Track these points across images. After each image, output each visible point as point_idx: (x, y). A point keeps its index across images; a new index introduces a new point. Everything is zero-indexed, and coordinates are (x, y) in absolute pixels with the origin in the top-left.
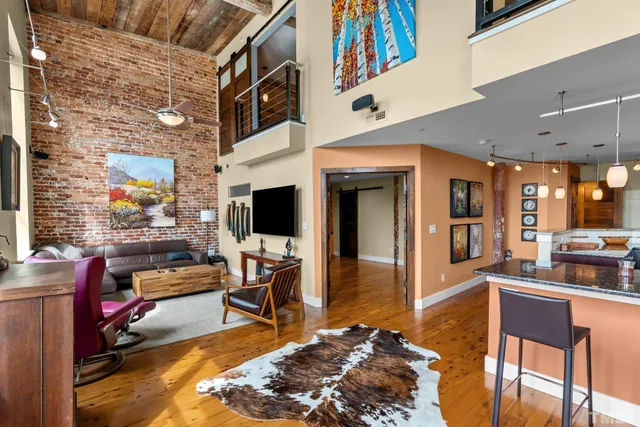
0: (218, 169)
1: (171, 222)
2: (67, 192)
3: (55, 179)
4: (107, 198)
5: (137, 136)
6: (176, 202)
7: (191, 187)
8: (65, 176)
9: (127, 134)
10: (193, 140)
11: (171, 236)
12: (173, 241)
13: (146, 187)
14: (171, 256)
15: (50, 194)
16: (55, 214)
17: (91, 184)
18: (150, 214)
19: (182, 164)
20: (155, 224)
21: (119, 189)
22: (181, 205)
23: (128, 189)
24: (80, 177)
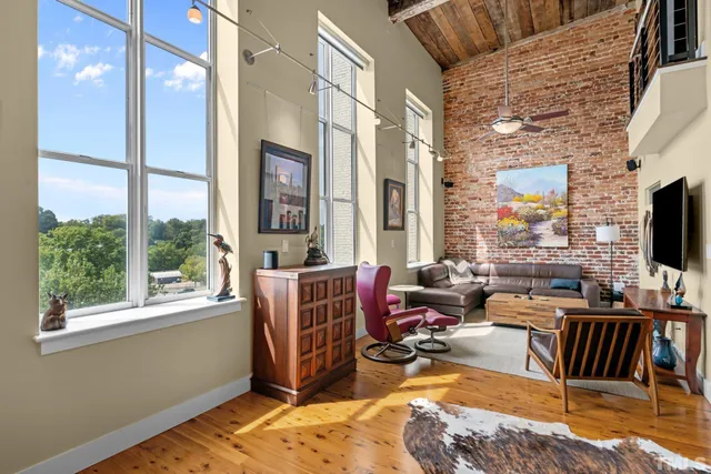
0: (632, 165)
1: (564, 242)
2: (466, 213)
3: (457, 203)
4: (495, 217)
5: (526, 147)
6: (569, 216)
7: (594, 196)
8: (465, 199)
9: (515, 148)
10: (597, 133)
11: (563, 259)
12: (565, 265)
13: (533, 202)
14: (555, 282)
15: (455, 216)
16: (457, 233)
17: (482, 205)
18: (537, 232)
19: (578, 169)
20: (542, 244)
21: (506, 207)
22: (576, 220)
23: (515, 205)
24: (475, 199)
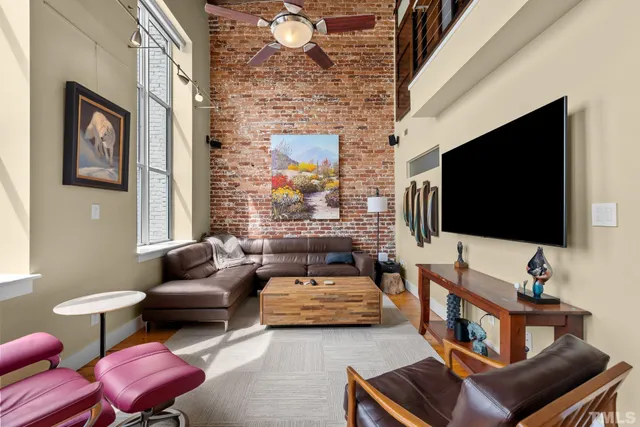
0: (394, 141)
1: (335, 214)
2: (236, 181)
3: (226, 168)
4: (269, 186)
5: (300, 112)
6: (340, 188)
7: (360, 169)
8: (234, 164)
9: (289, 112)
10: (363, 108)
11: (336, 232)
12: (337, 238)
13: (308, 171)
14: (330, 257)
15: (224, 184)
16: (226, 204)
17: (255, 172)
18: (312, 204)
19: (349, 140)
20: (316, 216)
21: (280, 175)
22: (346, 192)
23: (290, 174)
24: (246, 164)
